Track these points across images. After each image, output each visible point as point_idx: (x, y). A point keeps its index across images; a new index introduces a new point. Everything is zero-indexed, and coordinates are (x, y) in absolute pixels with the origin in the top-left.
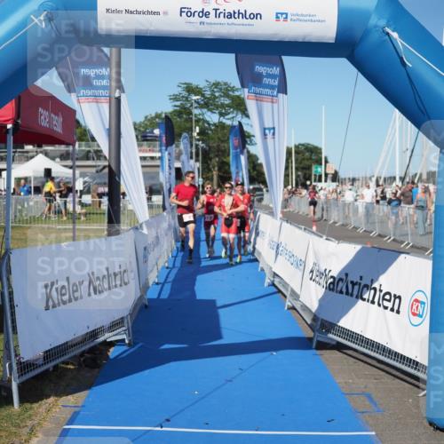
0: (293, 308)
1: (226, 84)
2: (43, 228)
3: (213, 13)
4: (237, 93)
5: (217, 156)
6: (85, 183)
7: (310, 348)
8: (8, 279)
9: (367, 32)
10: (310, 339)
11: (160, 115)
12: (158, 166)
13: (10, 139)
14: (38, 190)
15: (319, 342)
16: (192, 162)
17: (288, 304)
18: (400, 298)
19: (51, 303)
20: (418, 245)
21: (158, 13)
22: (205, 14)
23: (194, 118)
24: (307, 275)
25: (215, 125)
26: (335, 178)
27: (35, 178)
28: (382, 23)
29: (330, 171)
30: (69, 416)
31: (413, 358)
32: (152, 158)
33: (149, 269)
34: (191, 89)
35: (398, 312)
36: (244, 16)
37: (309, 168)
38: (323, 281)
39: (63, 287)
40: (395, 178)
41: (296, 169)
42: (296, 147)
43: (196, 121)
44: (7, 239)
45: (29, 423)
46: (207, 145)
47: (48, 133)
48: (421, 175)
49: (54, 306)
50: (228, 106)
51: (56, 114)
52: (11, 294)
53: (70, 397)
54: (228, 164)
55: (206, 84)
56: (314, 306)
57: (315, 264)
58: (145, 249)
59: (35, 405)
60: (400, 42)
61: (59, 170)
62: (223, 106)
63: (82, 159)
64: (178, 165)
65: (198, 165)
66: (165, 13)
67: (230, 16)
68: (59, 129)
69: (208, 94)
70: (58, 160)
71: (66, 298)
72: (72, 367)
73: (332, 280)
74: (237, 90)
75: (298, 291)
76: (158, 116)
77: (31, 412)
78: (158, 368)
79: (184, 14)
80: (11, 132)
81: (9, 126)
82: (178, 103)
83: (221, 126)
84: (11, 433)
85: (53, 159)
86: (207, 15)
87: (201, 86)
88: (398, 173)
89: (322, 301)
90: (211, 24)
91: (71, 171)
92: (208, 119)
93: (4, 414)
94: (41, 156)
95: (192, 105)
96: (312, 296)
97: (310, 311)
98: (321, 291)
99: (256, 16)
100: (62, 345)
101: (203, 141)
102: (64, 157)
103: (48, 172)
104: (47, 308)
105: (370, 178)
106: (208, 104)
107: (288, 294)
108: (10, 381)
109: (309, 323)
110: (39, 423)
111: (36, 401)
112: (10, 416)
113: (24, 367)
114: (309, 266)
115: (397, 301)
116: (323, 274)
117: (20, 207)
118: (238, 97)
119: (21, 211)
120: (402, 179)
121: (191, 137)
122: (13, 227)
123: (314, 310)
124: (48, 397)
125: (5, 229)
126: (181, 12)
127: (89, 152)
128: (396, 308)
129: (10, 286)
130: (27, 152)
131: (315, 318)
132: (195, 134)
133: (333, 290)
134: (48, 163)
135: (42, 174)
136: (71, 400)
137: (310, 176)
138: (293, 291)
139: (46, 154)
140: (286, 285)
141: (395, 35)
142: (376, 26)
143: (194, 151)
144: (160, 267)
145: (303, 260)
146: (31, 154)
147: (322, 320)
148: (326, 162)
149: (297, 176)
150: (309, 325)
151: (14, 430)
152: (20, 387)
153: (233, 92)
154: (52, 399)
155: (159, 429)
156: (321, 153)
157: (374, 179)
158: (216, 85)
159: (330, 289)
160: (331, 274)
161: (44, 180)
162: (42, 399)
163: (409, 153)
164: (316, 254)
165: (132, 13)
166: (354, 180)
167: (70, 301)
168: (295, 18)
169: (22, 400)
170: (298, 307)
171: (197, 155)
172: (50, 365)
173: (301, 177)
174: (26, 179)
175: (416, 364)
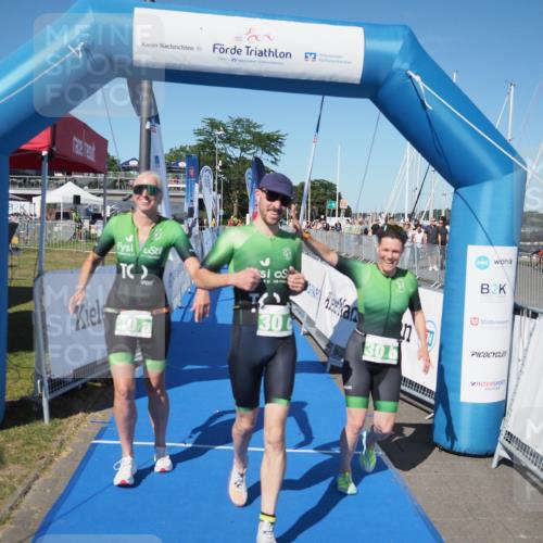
0: (309, 334)
1: (248, 120)
2: (71, 252)
3: (245, 50)
4: (258, 130)
5: (238, 189)
6: (111, 210)
7: (324, 372)
8: (41, 301)
9: (390, 75)
10: (325, 364)
11: (185, 148)
12: (183, 197)
13: (46, 165)
14: (67, 216)
15: (332, 367)
16: (215, 193)
17: (304, 330)
18: (410, 327)
19: (81, 325)
20: (425, 278)
21: (192, 48)
22: (237, 51)
23: (217, 153)
24: (323, 303)
25: (236, 159)
26: (348, 213)
27: (65, 204)
28: (406, 66)
29: (343, 207)
30: (97, 431)
31: (421, 383)
32: (178, 188)
33: (174, 293)
34: (214, 125)
35: (408, 340)
36: (275, 54)
37: (324, 203)
38: (338, 310)
39: (93, 309)
40: (403, 215)
41: (312, 203)
42: (313, 183)
43: (220, 155)
44: (41, 262)
45: (59, 437)
46: (229, 178)
47: (81, 161)
48: (428, 213)
49: (84, 327)
50: (249, 141)
51: (90, 143)
52: (43, 314)
53: (97, 413)
54: (247, 197)
55: (229, 120)
56: (329, 333)
57: (330, 293)
58: (171, 274)
59: (64, 421)
60: (422, 85)
61: (88, 197)
62: (244, 141)
63: (109, 188)
64: (201, 196)
65: (220, 196)
66: (198, 49)
67: (261, 54)
68: (91, 158)
69: (230, 129)
70: (86, 187)
71: (95, 319)
72: (99, 384)
73: (347, 309)
74: (259, 127)
75: (313, 318)
76: (183, 149)
77: (60, 427)
78: (181, 388)
79: (217, 51)
80: (46, 159)
81: (45, 153)
82: (202, 138)
83: (242, 161)
84: (41, 447)
85: (82, 186)
86: (239, 52)
87: (224, 122)
88: (407, 210)
89: (336, 329)
90: (242, 61)
91: (101, 199)
92: (230, 153)
93: (35, 428)
94: (70, 184)
95: (215, 140)
96: (327, 323)
97: (325, 337)
98: (336, 319)
99: (286, 55)
100: (91, 364)
101: (225, 174)
102: (92, 185)
103: (77, 199)
104: (78, 329)
105: (380, 214)
106: (230, 139)
107: (303, 321)
108: (41, 397)
109: (324, 347)
110: (68, 438)
111: (66, 417)
112: (40, 430)
113: (55, 384)
114: (325, 295)
115: (408, 329)
116: (338, 303)
117: (49, 232)
118: (259, 134)
119: (50, 235)
120: (411, 216)
121: (214, 170)
122: (46, 251)
123: (328, 337)
124: (77, 413)
125: (40, 252)
126: (214, 48)
127: (116, 181)
128: (406, 336)
129: (42, 307)
130: (57, 179)
131: (330, 344)
132: (218, 168)
133: (347, 318)
134: (77, 191)
135: (71, 201)
136: (99, 415)
137: (324, 210)
138: (308, 318)
139: (75, 182)
140: (302, 312)
141: (417, 78)
142: (399, 69)
143: (216, 183)
144: (183, 292)
145: (320, 288)
146: (61, 181)
147: (337, 346)
148: (340, 198)
149: (312, 210)
150: (324, 351)
151: (45, 444)
152: (51, 403)
153: (255, 128)
154: (81, 415)
155: (183, 445)
156: (335, 189)
157: (384, 216)
158: (239, 121)
159: (344, 317)
160: (346, 303)
161: (73, 207)
162: (71, 415)
163: (417, 192)
164: (332, 284)
165: (166, 47)
166: (365, 216)
167: (99, 322)
168: (323, 58)
169: (53, 415)
170: (313, 334)
171: (219, 187)
172: (79, 383)
173: (317, 211)
174: (55, 205)
175: (423, 389)
